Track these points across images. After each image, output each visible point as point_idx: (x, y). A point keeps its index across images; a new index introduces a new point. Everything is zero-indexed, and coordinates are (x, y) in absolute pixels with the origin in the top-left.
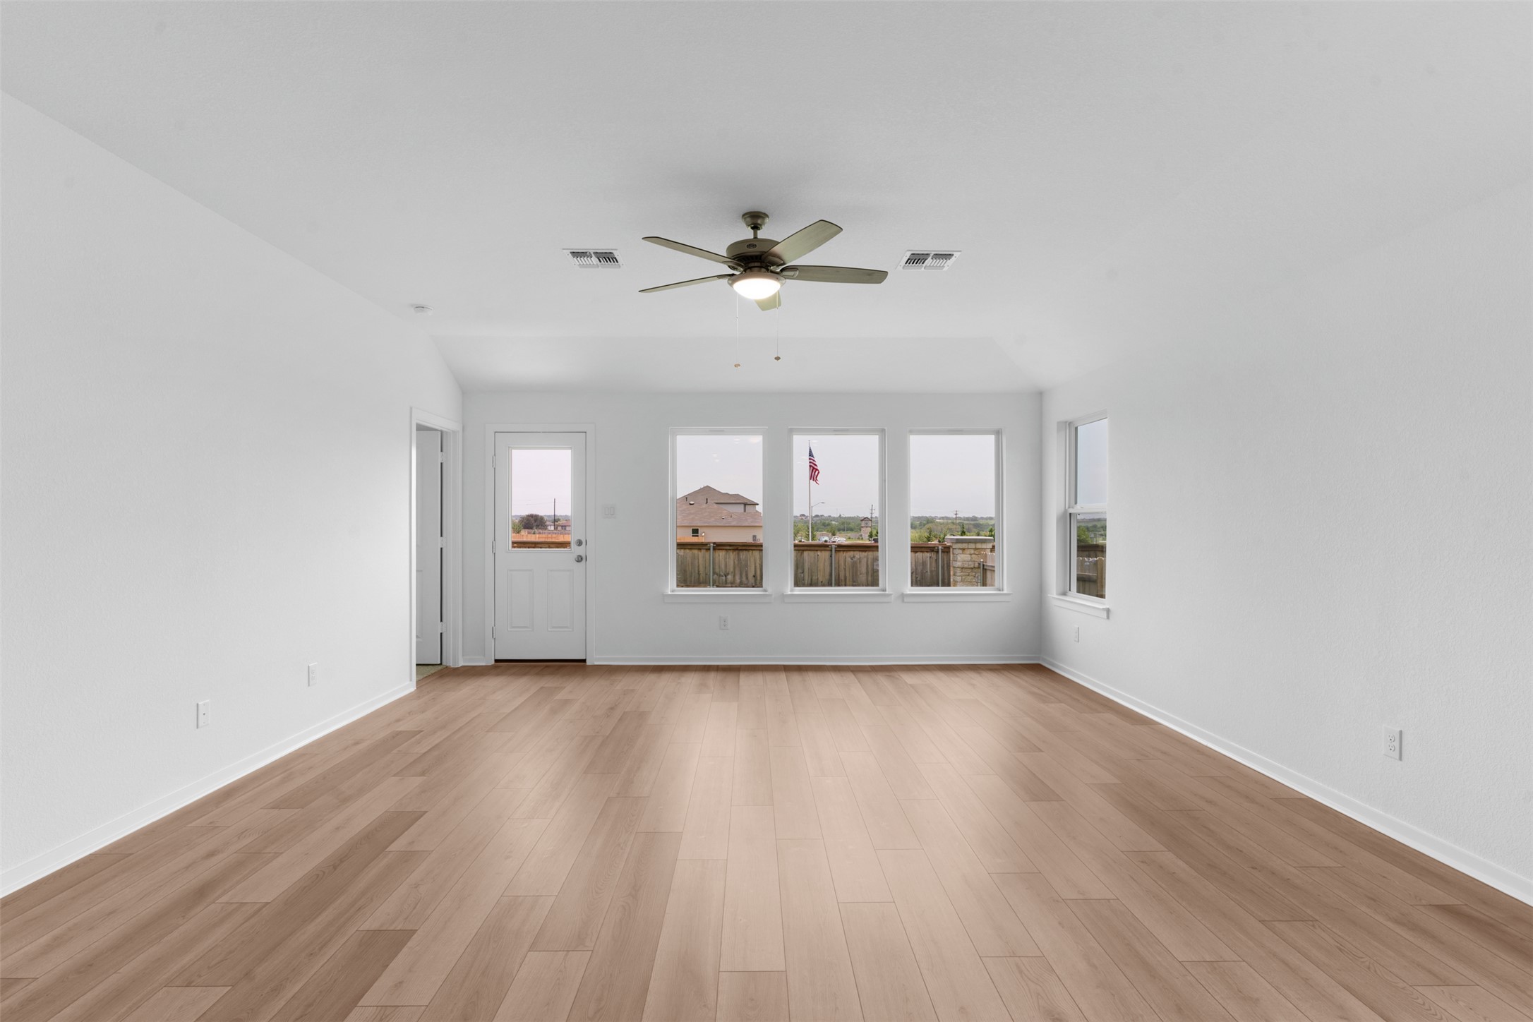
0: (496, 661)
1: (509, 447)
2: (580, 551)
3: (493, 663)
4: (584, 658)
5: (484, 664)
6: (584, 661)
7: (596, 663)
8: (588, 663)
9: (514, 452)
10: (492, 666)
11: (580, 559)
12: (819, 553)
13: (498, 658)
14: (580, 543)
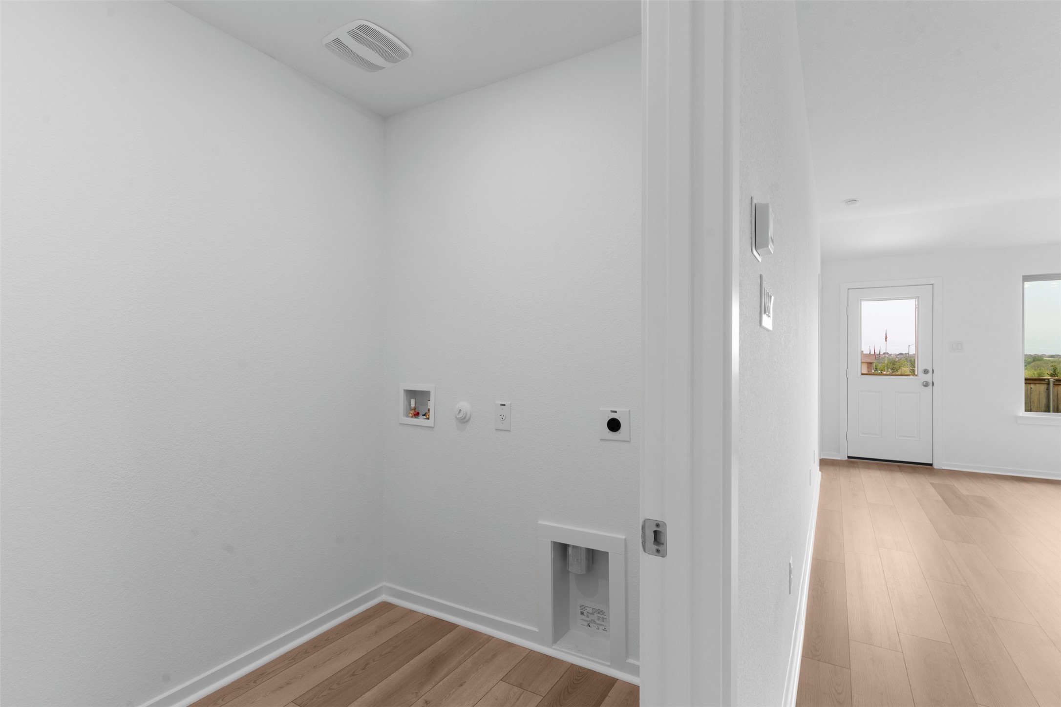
0: (849, 457)
1: (860, 300)
2: (928, 378)
3: (846, 458)
4: (931, 463)
5: (839, 459)
6: (931, 465)
7: (944, 468)
8: (936, 466)
9: (863, 303)
10: (846, 460)
11: (926, 385)
12: (1032, 386)
13: (849, 455)
14: (926, 372)
